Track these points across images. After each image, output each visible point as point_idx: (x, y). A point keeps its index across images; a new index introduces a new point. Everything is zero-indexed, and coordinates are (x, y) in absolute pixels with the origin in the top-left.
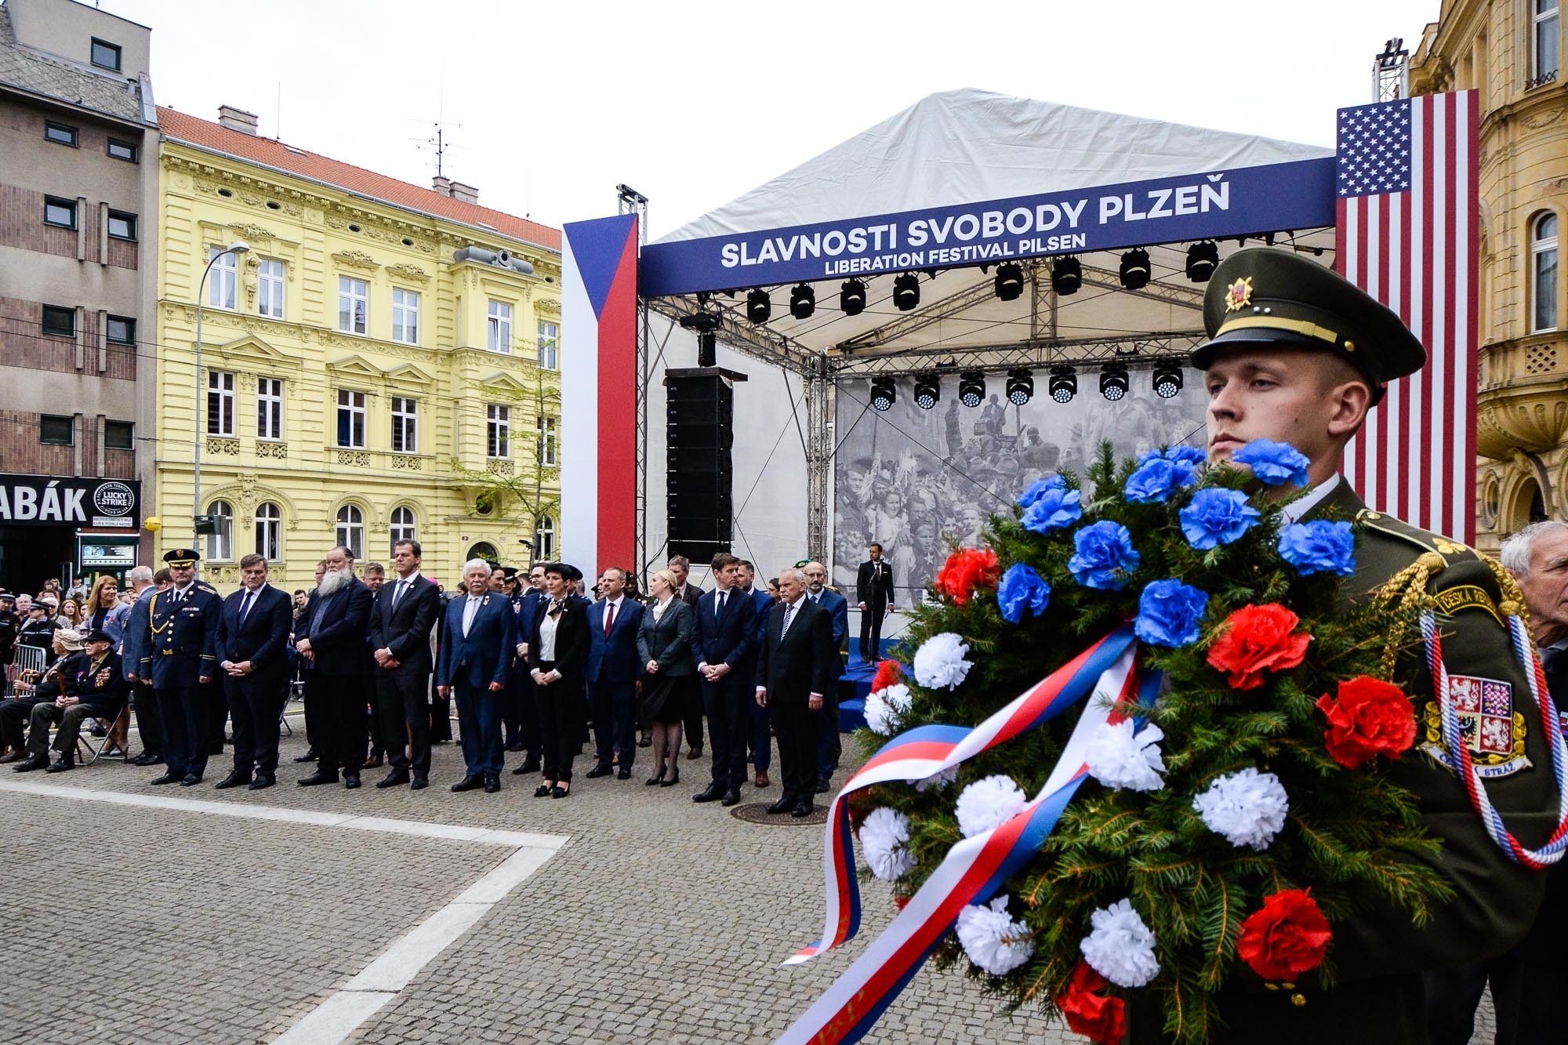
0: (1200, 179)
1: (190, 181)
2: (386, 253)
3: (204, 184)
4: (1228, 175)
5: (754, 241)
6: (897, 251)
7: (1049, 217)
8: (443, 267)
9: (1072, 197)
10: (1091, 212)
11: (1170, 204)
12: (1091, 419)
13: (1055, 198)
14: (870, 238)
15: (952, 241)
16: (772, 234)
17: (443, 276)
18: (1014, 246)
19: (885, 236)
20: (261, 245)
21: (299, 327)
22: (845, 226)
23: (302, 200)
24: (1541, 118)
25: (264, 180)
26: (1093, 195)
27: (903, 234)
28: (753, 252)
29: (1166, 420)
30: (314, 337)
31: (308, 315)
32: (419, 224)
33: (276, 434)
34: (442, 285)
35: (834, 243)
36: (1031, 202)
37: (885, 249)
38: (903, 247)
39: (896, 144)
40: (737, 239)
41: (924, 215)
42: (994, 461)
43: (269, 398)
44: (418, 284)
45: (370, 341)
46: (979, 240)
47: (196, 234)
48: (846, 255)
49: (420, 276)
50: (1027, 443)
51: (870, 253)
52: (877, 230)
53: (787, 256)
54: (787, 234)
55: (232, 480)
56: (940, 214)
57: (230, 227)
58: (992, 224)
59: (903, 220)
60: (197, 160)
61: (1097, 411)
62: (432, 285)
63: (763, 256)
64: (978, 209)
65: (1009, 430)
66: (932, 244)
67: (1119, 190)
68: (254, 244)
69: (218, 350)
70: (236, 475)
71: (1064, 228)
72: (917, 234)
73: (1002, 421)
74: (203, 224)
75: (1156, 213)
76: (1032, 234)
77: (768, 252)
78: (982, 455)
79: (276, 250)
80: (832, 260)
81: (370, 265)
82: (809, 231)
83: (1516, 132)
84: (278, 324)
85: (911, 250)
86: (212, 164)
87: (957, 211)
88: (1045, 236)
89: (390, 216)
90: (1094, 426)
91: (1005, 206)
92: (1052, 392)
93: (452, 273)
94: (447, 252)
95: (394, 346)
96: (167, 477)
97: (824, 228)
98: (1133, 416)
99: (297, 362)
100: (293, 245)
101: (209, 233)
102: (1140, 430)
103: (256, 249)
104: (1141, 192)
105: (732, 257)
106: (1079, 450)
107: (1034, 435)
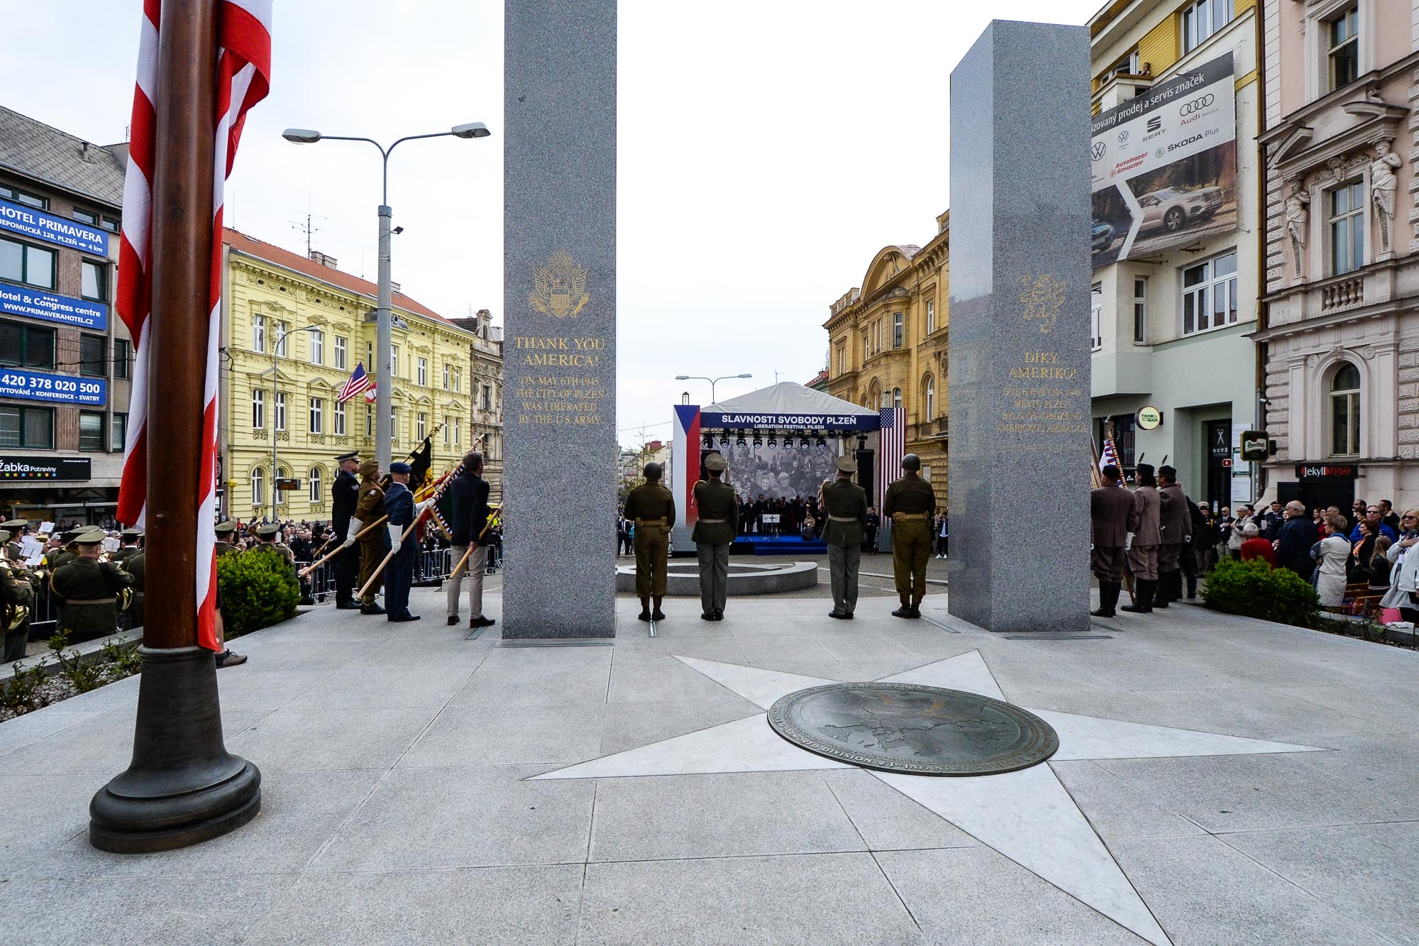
0: (850, 416)
1: (245, 275)
2: (333, 315)
3: (251, 277)
4: (856, 416)
5: (733, 416)
6: (776, 424)
7: (815, 420)
8: (359, 323)
9: (821, 416)
10: (825, 421)
11: (843, 421)
12: (778, 454)
13: (817, 416)
14: (768, 419)
15: (790, 423)
16: (739, 414)
17: (359, 329)
18: (806, 427)
19: (772, 419)
20: (278, 313)
21: (296, 362)
22: (761, 415)
23: (299, 286)
24: (897, 358)
25: (282, 275)
26: (826, 416)
27: (777, 420)
28: (733, 418)
29: (802, 455)
30: (302, 368)
31: (299, 355)
32: (350, 298)
33: (282, 427)
34: (359, 334)
35: (757, 419)
36: (811, 416)
37: (772, 423)
38: (777, 423)
39: (774, 393)
40: (727, 414)
41: (783, 415)
42: (746, 467)
43: (279, 405)
44: (346, 333)
45: (325, 369)
46: (797, 424)
47: (248, 306)
48: (761, 423)
49: (349, 330)
50: (757, 461)
51: (767, 423)
52: (770, 417)
53: (743, 421)
54: (743, 415)
55: (265, 455)
56: (788, 416)
57: (265, 303)
58: (801, 420)
59: (777, 416)
60: (252, 264)
61: (781, 451)
62: (353, 333)
63: (735, 420)
64: (797, 416)
65: (751, 456)
66: (785, 423)
67: (832, 416)
68: (275, 313)
69: (260, 377)
70: (266, 452)
71: (818, 423)
72: (781, 420)
73: (749, 453)
74: (251, 302)
75: (840, 423)
76: (811, 424)
77: (737, 419)
78: (742, 464)
79: (286, 317)
80: (757, 424)
81: (325, 323)
82: (750, 415)
83: (891, 361)
84: (285, 361)
85: (779, 424)
86: (259, 267)
87: (792, 415)
88: (814, 425)
89: (337, 294)
90: (780, 456)
91: (804, 416)
92: (769, 445)
93: (363, 327)
94: (362, 313)
95: (336, 371)
96: (235, 454)
97: (755, 415)
98: (793, 453)
99: (293, 383)
100: (291, 312)
101: (255, 307)
102: (794, 458)
103: (276, 316)
104: (837, 417)
105: (725, 419)
106: (775, 464)
107: (760, 458)
